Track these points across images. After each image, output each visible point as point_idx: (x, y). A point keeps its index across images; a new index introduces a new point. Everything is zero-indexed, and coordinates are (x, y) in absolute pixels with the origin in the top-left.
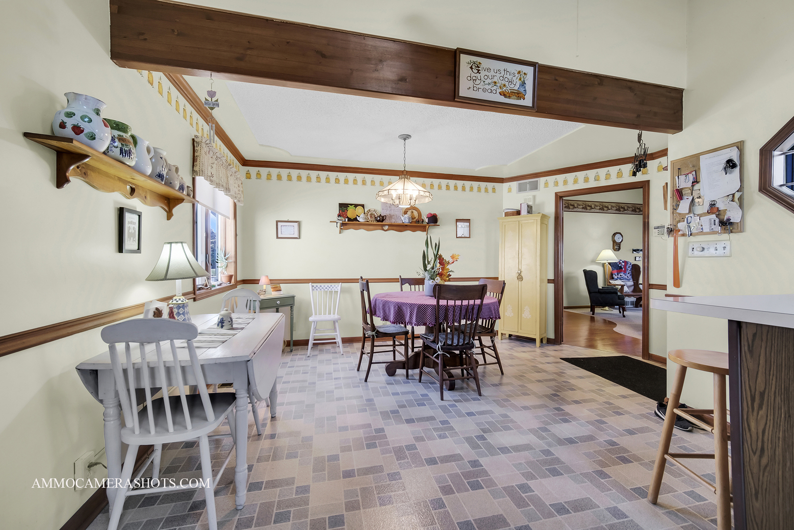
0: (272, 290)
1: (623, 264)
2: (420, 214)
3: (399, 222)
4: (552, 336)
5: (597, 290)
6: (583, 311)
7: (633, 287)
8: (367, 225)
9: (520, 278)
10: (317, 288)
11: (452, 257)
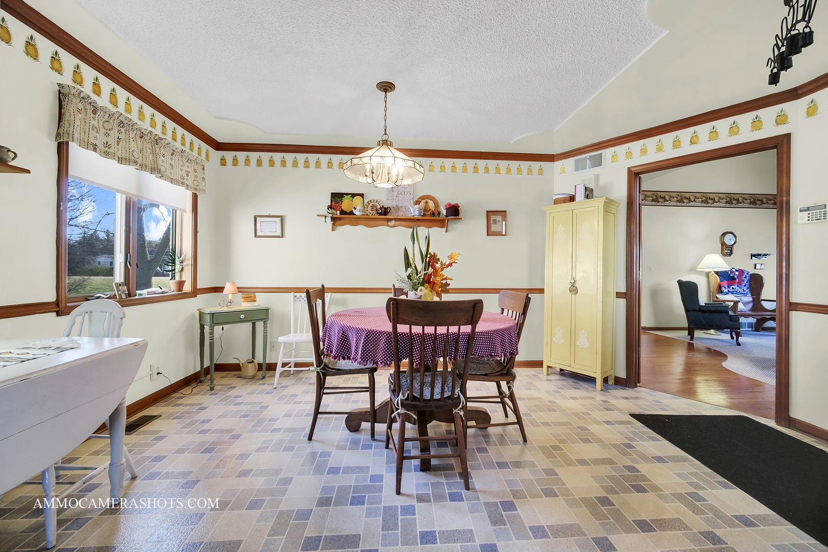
0: (242, 300)
1: (737, 273)
2: (437, 205)
3: (409, 216)
4: (622, 374)
5: (698, 307)
6: (678, 335)
7: (751, 304)
8: (365, 220)
9: (574, 289)
10: (300, 299)
11: (450, 257)
